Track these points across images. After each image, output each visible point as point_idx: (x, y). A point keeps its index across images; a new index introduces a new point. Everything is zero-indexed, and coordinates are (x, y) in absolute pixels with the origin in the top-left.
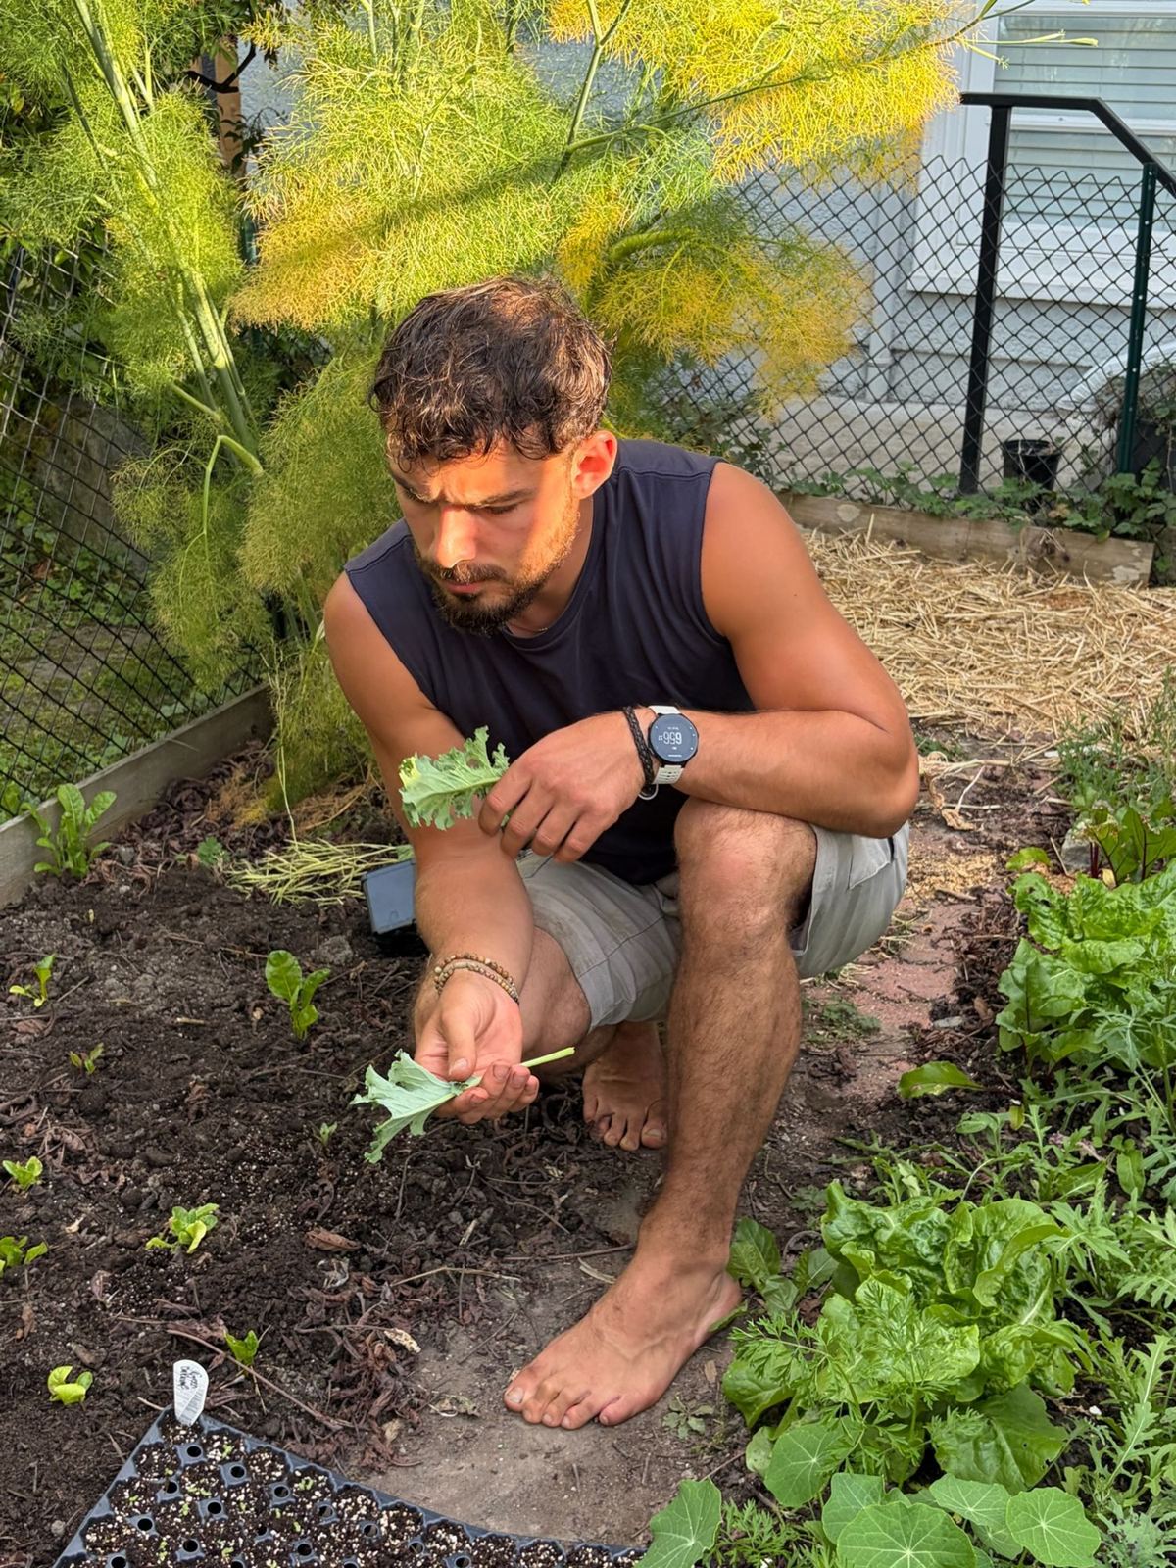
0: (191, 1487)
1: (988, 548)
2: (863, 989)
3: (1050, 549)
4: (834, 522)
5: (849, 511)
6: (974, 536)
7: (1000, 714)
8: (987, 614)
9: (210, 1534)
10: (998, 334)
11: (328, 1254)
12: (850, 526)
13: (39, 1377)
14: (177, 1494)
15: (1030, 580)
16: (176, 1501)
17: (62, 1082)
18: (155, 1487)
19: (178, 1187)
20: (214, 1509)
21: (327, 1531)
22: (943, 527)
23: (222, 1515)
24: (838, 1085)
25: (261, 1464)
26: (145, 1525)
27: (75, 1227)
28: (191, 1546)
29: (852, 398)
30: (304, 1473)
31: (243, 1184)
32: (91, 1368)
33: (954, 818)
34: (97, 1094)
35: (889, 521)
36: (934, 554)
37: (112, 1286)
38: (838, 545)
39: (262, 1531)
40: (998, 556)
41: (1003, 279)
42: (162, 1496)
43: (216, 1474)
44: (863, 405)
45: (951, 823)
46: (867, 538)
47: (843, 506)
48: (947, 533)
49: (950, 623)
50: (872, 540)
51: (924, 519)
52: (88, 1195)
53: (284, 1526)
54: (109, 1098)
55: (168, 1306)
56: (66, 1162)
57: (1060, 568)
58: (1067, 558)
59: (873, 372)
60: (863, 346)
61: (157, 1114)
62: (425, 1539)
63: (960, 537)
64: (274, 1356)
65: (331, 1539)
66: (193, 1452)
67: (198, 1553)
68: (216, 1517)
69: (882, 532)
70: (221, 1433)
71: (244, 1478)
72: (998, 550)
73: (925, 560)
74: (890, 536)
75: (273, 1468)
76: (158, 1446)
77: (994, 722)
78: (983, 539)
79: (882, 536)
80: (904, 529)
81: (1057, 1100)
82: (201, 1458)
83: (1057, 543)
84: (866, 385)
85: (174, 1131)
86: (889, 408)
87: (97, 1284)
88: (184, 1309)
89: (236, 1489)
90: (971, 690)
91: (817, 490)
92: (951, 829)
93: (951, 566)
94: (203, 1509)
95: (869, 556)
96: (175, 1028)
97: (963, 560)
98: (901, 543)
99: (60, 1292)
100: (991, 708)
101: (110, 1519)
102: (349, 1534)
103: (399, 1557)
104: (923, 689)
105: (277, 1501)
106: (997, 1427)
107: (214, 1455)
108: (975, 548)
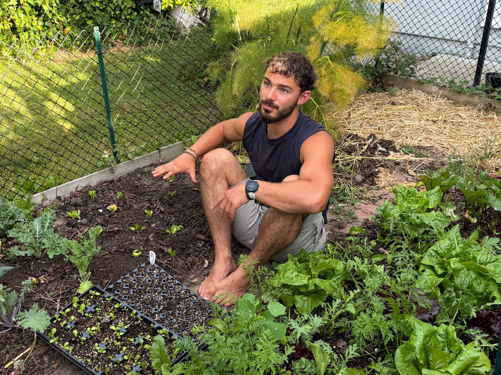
0: (147, 276)
1: (472, 103)
2: (360, 209)
3: (490, 105)
4: (431, 91)
5: (435, 89)
6: (469, 99)
7: (444, 148)
8: (460, 121)
9: (147, 285)
10: (490, 38)
11: (200, 240)
12: (435, 93)
13: (132, 251)
14: (143, 276)
15: (482, 113)
16: (143, 278)
17: (166, 198)
18: (140, 274)
19: (178, 221)
20: (149, 281)
21: (171, 291)
22: (461, 96)
23: (151, 282)
24: (339, 229)
25: (163, 275)
26: (135, 280)
27: (154, 225)
28: (142, 286)
29: (461, 57)
30: (171, 279)
31: (191, 223)
32: (142, 251)
33: (411, 172)
34: (172, 201)
35: (446, 93)
36: (457, 103)
37: (153, 237)
38: (430, 98)
39: (157, 287)
40: (475, 105)
41: (493, 22)
42: (140, 276)
43: (153, 275)
44: (463, 59)
45: (410, 173)
46: (439, 97)
47: (434, 87)
48: (462, 97)
49: (448, 122)
50: (440, 97)
51: (456, 93)
52: (160, 220)
53: (162, 287)
54: (174, 202)
55: (162, 242)
56: (160, 213)
57: (492, 110)
58: (495, 108)
59: (468, 50)
60: (466, 42)
61: (181, 207)
62: (189, 297)
63: (465, 99)
64: (179, 257)
65: (171, 292)
66: (150, 270)
67: (143, 288)
68: (149, 282)
69: (444, 95)
70: (158, 268)
71: (158, 277)
72: (475, 104)
73: (455, 104)
74: (446, 97)
75: (165, 277)
76: (144, 267)
77: (442, 149)
78: (472, 100)
79: (442, 97)
80: (450, 95)
81: (385, 240)
82: (151, 271)
83: (492, 103)
84: (465, 53)
85: (183, 211)
86: (471, 60)
87: (150, 236)
88: (164, 244)
89: (156, 278)
90: (439, 140)
91: (428, 82)
92: (410, 175)
93: (461, 107)
94: (147, 280)
95: (438, 102)
96: (194, 190)
97: (465, 105)
98: (448, 99)
99: (143, 236)
100: (443, 146)
101: (128, 278)
102: (175, 292)
103: (182, 299)
104: (426, 138)
105: (163, 282)
106: (310, 299)
107: (155, 272)
108: (469, 102)
